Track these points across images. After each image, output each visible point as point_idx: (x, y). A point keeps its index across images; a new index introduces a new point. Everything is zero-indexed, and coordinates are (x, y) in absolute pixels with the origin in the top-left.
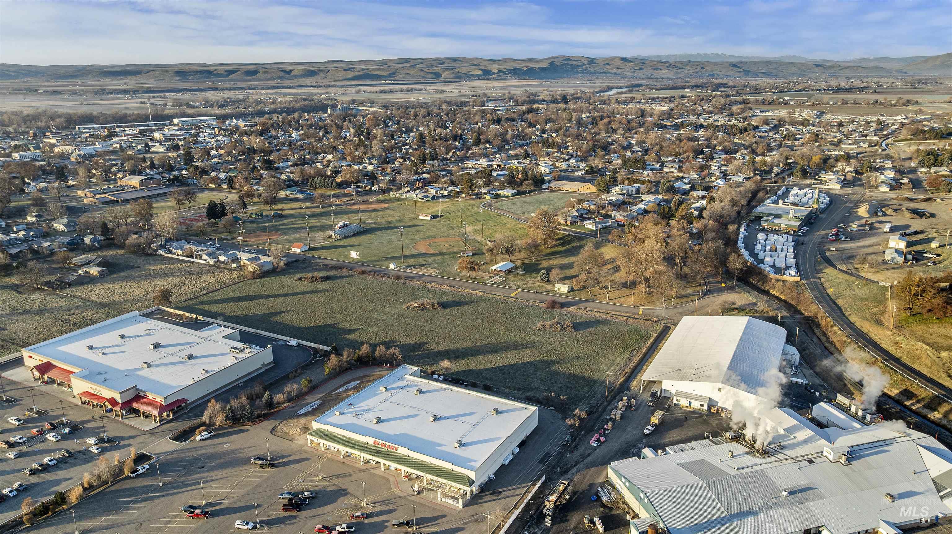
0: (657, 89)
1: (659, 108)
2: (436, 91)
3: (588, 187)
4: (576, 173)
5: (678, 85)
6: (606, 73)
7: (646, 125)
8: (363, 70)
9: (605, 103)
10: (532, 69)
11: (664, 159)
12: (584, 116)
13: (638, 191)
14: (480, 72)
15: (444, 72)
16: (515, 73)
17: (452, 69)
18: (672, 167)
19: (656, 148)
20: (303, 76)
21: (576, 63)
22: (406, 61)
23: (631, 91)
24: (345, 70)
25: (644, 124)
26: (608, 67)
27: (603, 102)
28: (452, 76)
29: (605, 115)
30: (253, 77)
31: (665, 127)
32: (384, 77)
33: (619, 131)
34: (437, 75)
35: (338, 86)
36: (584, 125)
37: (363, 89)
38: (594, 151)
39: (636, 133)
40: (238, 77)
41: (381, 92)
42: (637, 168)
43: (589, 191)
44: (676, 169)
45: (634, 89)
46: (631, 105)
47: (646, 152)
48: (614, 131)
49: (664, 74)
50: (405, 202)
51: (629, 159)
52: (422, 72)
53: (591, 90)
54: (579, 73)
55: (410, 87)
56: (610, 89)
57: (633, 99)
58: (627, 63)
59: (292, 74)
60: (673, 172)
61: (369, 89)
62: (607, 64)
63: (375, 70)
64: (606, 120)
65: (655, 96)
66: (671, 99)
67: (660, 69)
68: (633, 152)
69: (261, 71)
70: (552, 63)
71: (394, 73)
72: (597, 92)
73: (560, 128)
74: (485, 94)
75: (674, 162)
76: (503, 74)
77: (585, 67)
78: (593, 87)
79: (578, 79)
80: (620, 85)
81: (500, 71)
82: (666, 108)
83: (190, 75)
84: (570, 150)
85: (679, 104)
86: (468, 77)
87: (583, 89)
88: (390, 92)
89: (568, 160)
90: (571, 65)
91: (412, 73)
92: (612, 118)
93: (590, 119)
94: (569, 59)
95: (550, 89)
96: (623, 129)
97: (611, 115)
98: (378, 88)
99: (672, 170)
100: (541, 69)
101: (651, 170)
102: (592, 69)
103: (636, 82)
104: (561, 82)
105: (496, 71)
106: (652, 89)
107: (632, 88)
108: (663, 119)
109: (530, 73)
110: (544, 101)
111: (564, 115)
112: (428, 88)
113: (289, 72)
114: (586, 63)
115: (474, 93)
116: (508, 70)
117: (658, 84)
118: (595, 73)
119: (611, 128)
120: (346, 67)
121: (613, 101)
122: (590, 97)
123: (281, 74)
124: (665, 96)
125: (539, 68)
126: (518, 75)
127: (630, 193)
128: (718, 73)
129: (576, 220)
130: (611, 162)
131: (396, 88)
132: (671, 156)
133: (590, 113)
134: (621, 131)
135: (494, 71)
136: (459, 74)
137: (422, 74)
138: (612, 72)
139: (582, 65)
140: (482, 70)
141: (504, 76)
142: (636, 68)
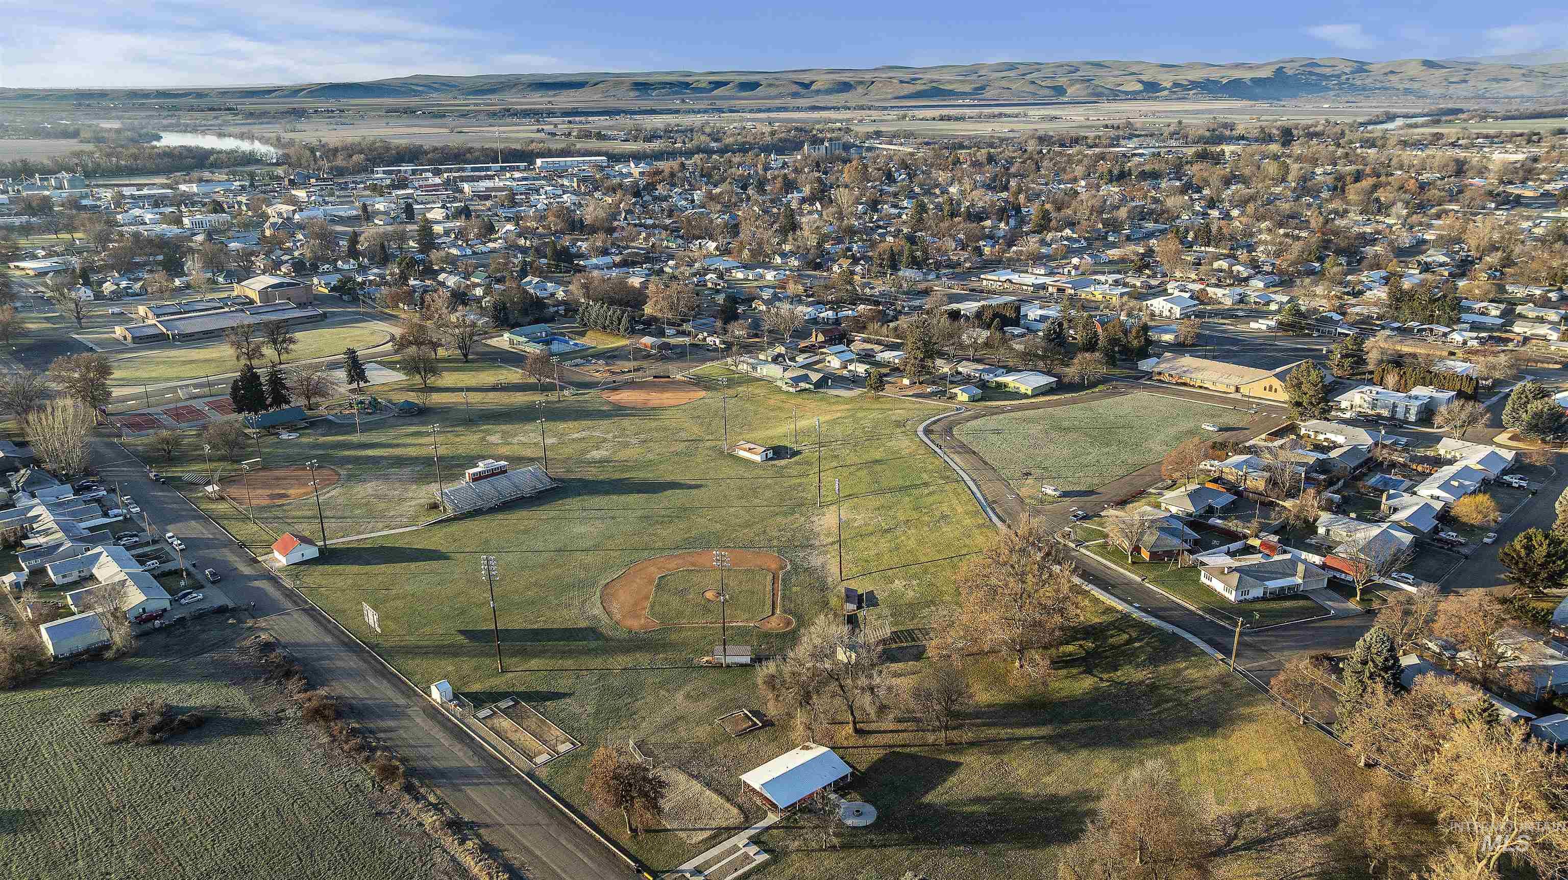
0: (1496, 118)
1: (1499, 157)
2: (1043, 119)
3: (1266, 383)
4: (1253, 325)
5: (1546, 109)
6: (1386, 89)
7: (1468, 195)
8: (932, 81)
9: (1373, 145)
10: (1238, 81)
11: (1518, 291)
12: (1319, 171)
13: (1427, 413)
14: (1139, 87)
15: (1072, 85)
16: (1204, 88)
17: (1089, 80)
18: (1541, 320)
19: (1492, 259)
20: (829, 92)
21: (1328, 71)
22: (1014, 66)
23: (1437, 122)
24: (902, 82)
25: (1460, 192)
26: (1392, 77)
27: (1370, 143)
28: (1085, 93)
29: (1368, 170)
30: (750, 93)
31: (1518, 201)
32: (964, 95)
33: (1394, 210)
34: (1060, 91)
35: (877, 108)
36: (1315, 192)
37: (910, 113)
38: (1321, 259)
39: (1438, 216)
40: (727, 93)
41: (942, 119)
42: (1431, 319)
43: (1271, 395)
44: (1554, 325)
45: (1444, 118)
46: (1430, 151)
47: (1464, 267)
48: (1383, 209)
49: (1513, 90)
51: (1410, 295)
52: (1032, 86)
53: (1349, 120)
54: (1331, 89)
55: (997, 110)
56: (1391, 118)
57: (1438, 137)
58: (1432, 71)
59: (813, 87)
60: (1545, 338)
61: (920, 113)
62: (1392, 72)
63: (950, 82)
64: (1367, 183)
65: (1492, 132)
66: (1532, 138)
67: (1507, 80)
68: (1426, 268)
69: (764, 83)
70: (1280, 71)
71: (982, 88)
72: (1361, 124)
73: (1252, 198)
74: (1129, 125)
75: (1545, 303)
76: (1181, 90)
77: (1344, 77)
78: (1356, 115)
79: (1326, 100)
80: (1412, 111)
81: (1176, 85)
82: (1520, 157)
83: (655, 89)
84: (1260, 254)
85: (1553, 147)
86: (1115, 95)
87: (1333, 119)
88: (957, 119)
89: (1246, 279)
90: (1317, 74)
91: (1014, 87)
92: (1383, 179)
93: (1329, 180)
94: (1314, 64)
95: (1263, 118)
96: (1407, 204)
97: (1383, 171)
98: (937, 113)
99: (1543, 330)
100: (1257, 81)
101: (1475, 327)
102: (1359, 83)
103: (1450, 106)
104: (1289, 103)
105: (1169, 85)
106: (1485, 118)
107: (1436, 117)
108: (1511, 183)
109: (1234, 89)
110: (1243, 138)
111: (1272, 168)
112: (1030, 113)
113: (807, 86)
114: (1347, 70)
115: (1109, 123)
116: (1192, 82)
117: (1500, 109)
118: (1364, 89)
119: (1377, 200)
120: (907, 77)
121: (1393, 141)
122: (1343, 134)
123: (795, 88)
124: (1518, 131)
125: (1252, 79)
126: (1210, 91)
127: (1400, 415)
129: (1174, 543)
130: (1361, 293)
131: (975, 111)
132: (1536, 281)
133: (1335, 164)
134: (1400, 210)
135: (1165, 84)
136: (1100, 89)
137: (1031, 88)
138: (1401, 86)
139: (1340, 75)
140: (1143, 82)
141: (1182, 94)
142: (1452, 80)
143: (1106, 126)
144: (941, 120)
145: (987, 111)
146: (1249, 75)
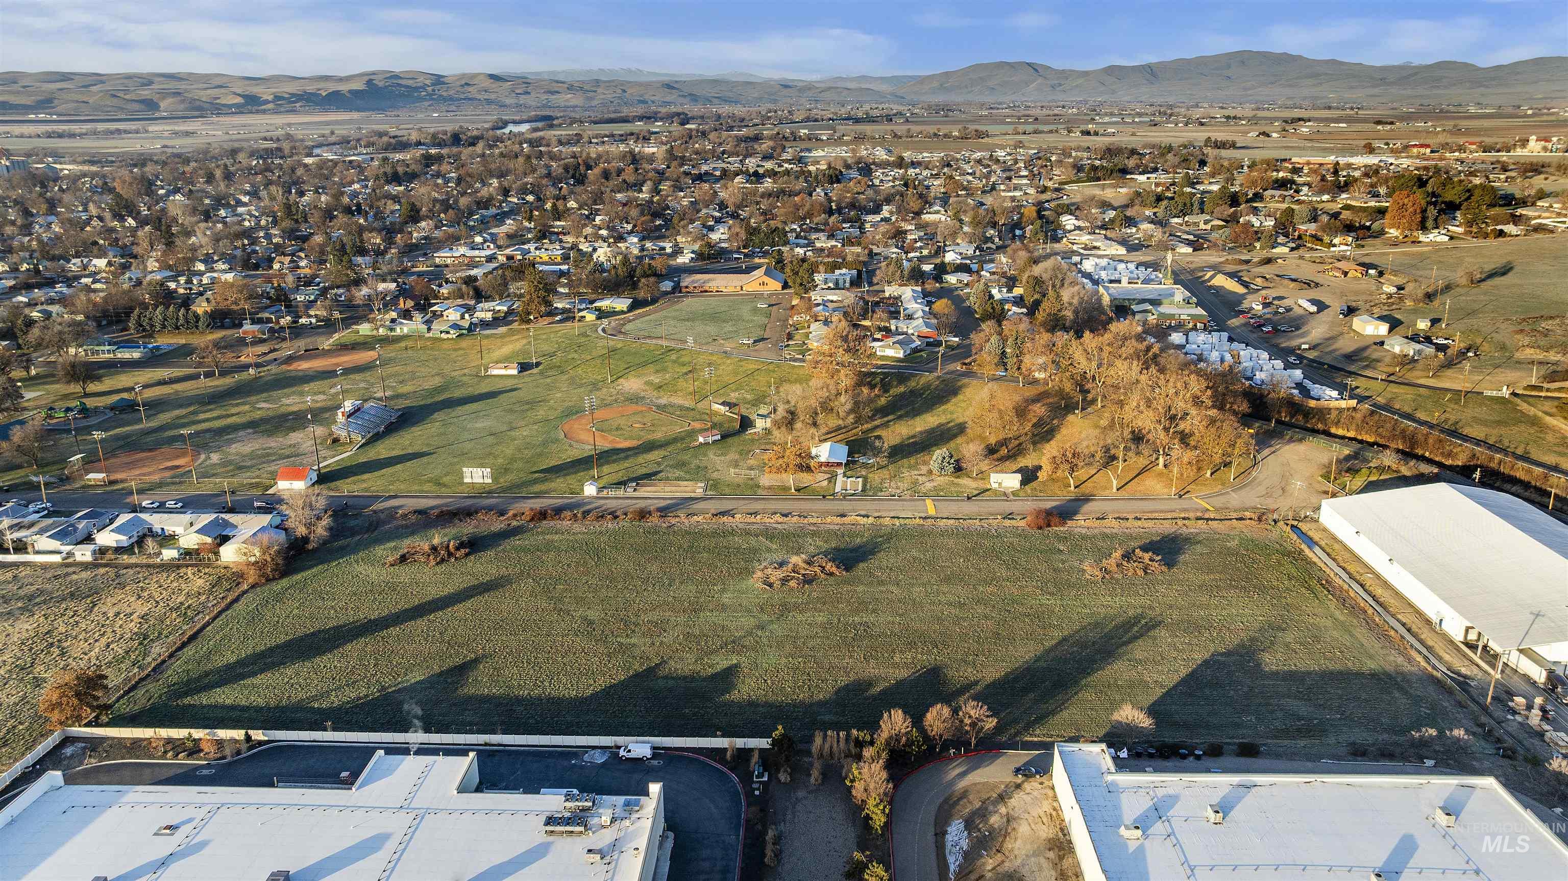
0: (590, 123)
2: (174, 134)
5: (610, 116)
6: (470, 99)
10: (337, 93)
14: (239, 100)
15: (164, 98)
16: (308, 100)
17: (176, 94)
21: (412, 83)
23: (549, 127)
26: (470, 89)
28: (184, 107)
32: (27, 109)
34: (151, 105)
41: (49, 135)
49: (567, 100)
50: (410, 343)
52: (115, 100)
54: (425, 100)
57: (573, 137)
58: (501, 84)
62: (467, 84)
65: (602, 132)
67: (558, 92)
70: (369, 82)
71: (47, 101)
74: (289, 137)
76: (286, 103)
77: (430, 89)
81: (277, 98)
86: (218, 109)
88: (72, 135)
90: (405, 86)
91: (91, 100)
94: (396, 77)
100: (355, 93)
102: (445, 94)
105: (270, 98)
106: (582, 123)
107: (545, 122)
109: (337, 100)
112: (151, 129)
114: (428, 82)
115: (268, 134)
116: (293, 95)
118: (452, 100)
125: (350, 91)
126: (316, 104)
128: (653, 98)
135: (265, 97)
136: (198, 103)
137: (115, 102)
138: (479, 97)
139: (424, 87)
140: (239, 95)
141: (289, 107)
142: (518, 91)
143: (265, 139)
144: (49, 137)
145: (101, 127)
146: (344, 88)
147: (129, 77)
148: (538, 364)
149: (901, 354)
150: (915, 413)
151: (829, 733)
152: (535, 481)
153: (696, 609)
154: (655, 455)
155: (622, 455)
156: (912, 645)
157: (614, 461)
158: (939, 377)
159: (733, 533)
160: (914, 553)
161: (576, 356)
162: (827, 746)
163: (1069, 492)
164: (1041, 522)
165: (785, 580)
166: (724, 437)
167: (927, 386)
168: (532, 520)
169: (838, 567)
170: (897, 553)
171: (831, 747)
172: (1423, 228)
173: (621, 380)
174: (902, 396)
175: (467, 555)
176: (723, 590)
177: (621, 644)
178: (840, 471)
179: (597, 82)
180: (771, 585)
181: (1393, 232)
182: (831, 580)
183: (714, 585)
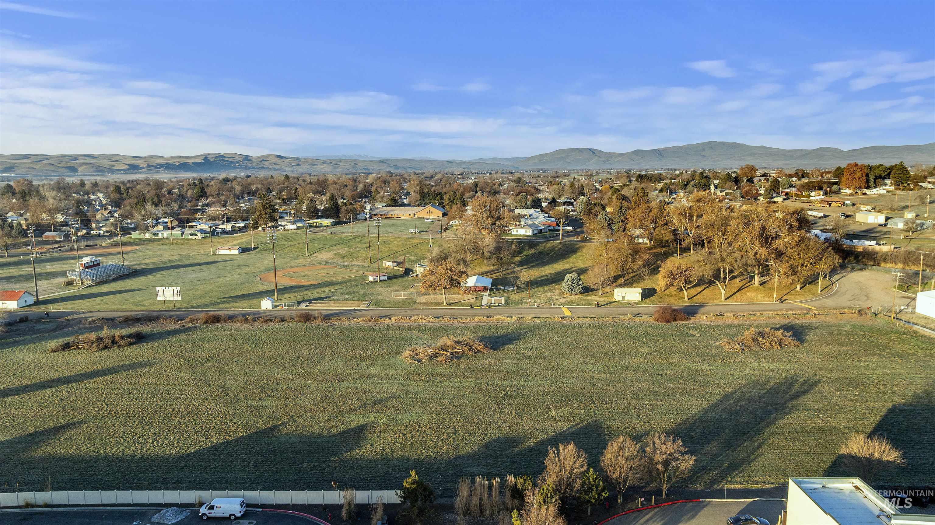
6: (265, 168)
10: (185, 164)
15: (82, 166)
16: (167, 167)
17: (90, 164)
21: (230, 159)
22: (26, 157)
26: (265, 163)
28: (91, 170)
34: (71, 169)
50: (165, 241)
54: (238, 168)
58: (283, 160)
62: (263, 160)
70: (206, 159)
71: (12, 168)
76: (154, 168)
77: (241, 162)
81: (149, 166)
86: (112, 171)
90: (227, 161)
91: (36, 167)
94: (222, 156)
100: (196, 164)
102: (250, 165)
105: (145, 166)
109: (185, 167)
114: (241, 159)
116: (158, 164)
118: (254, 168)
125: (193, 163)
126: (172, 169)
128: (372, 168)
135: (142, 166)
136: (101, 168)
137: (51, 168)
138: (271, 167)
139: (238, 162)
140: (127, 164)
141: (155, 171)
142: (293, 164)
146: (190, 161)
147: (64, 156)
148: (255, 249)
149: (530, 233)
150: (544, 264)
151: (478, 479)
152: (222, 303)
153: (340, 379)
154: (332, 288)
155: (303, 288)
156: (567, 402)
157: (294, 292)
158: (561, 243)
159: (388, 328)
160: (556, 338)
161: (286, 243)
162: (475, 499)
163: (685, 301)
164: (669, 317)
165: (433, 357)
166: (390, 278)
167: (553, 249)
168: (206, 322)
169: (486, 346)
170: (541, 338)
171: (481, 499)
172: (868, 187)
173: (315, 254)
174: (533, 255)
175: (131, 344)
176: (371, 365)
177: (250, 407)
178: (486, 294)
179: (340, 160)
180: (419, 361)
181: (847, 191)
182: (479, 356)
183: (364, 361)
